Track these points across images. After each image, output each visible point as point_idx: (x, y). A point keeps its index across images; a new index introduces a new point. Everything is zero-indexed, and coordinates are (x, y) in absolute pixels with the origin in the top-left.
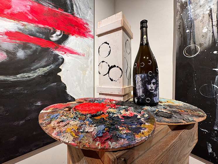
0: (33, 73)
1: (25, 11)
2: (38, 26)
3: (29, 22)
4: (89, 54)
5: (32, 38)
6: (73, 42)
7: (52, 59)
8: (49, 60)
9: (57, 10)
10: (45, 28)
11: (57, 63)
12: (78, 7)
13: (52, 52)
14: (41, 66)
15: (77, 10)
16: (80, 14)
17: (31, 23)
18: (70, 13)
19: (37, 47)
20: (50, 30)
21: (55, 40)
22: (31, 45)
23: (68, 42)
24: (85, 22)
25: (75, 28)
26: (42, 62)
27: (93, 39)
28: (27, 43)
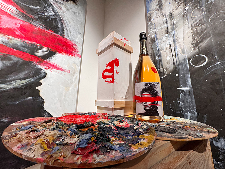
0: (6, 85)
1: (14, 28)
2: (24, 41)
3: (15, 37)
4: (74, 71)
5: (16, 51)
6: (59, 58)
7: (33, 72)
8: (30, 73)
9: (48, 31)
10: (32, 44)
11: (38, 77)
12: (68, 31)
13: (35, 66)
14: (18, 78)
15: (67, 33)
16: (70, 37)
17: (17, 38)
18: (60, 34)
19: (19, 60)
20: (37, 46)
21: (40, 56)
22: (12, 57)
23: (53, 59)
24: (74, 43)
25: (63, 47)
26: (20, 75)
27: (80, 58)
28: (8, 55)
